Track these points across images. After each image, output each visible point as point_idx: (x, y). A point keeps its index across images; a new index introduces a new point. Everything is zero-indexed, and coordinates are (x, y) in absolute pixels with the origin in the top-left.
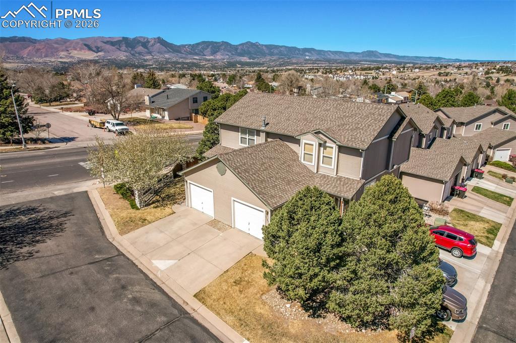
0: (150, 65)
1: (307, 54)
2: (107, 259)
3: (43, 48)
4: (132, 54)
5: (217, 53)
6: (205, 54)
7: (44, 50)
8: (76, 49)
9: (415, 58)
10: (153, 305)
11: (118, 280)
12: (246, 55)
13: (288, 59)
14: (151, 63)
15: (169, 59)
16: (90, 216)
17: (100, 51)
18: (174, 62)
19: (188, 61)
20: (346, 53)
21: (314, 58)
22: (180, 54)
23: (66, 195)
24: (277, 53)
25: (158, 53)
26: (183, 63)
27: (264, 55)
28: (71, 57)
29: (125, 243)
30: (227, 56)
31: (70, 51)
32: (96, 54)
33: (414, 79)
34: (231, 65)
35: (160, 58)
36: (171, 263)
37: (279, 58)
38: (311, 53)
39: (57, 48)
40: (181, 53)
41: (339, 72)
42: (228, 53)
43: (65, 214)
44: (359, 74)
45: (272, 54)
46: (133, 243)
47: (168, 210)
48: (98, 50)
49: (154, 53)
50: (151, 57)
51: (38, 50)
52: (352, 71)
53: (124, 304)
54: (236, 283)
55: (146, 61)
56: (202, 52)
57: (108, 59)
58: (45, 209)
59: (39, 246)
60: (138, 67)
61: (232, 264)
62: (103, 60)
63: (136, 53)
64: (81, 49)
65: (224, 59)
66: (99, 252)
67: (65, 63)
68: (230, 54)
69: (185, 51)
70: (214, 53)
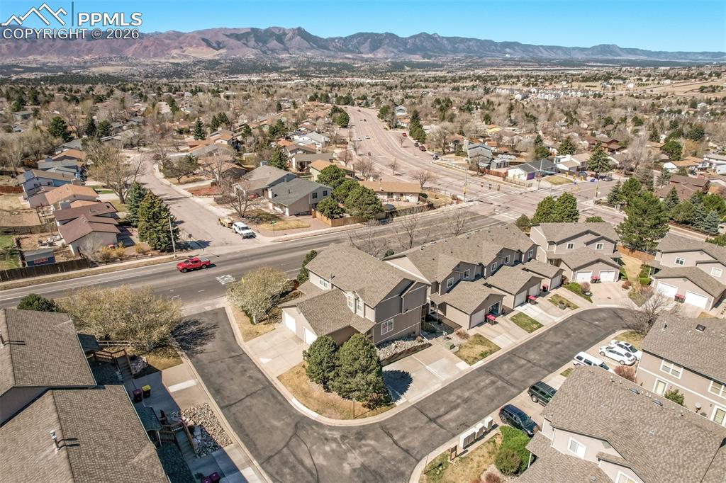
0: (286, 68)
1: (508, 50)
2: (238, 356)
3: (152, 45)
4: (262, 51)
5: (379, 50)
6: (362, 50)
7: (153, 47)
8: (191, 46)
9: (677, 55)
10: (258, 380)
11: (243, 367)
12: (419, 53)
13: (480, 58)
14: (288, 65)
15: (312, 58)
16: (227, 327)
17: (222, 48)
18: (318, 63)
19: (338, 61)
20: (566, 48)
21: (517, 56)
22: (326, 52)
23: (213, 310)
24: (464, 49)
25: (298, 49)
26: (331, 65)
27: (444, 51)
28: (186, 56)
29: (246, 346)
30: (393, 54)
31: (184, 49)
32: (216, 52)
33: (658, 98)
34: (397, 67)
35: (301, 56)
36: (268, 360)
37: (466, 57)
38: (514, 49)
39: (169, 45)
40: (329, 50)
41: (547, 83)
42: (394, 50)
43: (214, 326)
44: (576, 88)
45: (455, 51)
46: (251, 347)
47: (271, 327)
48: (219, 46)
49: (293, 50)
50: (289, 55)
51: (146, 47)
52: (568, 82)
53: (245, 378)
54: (297, 373)
55: (280, 61)
56: (358, 49)
57: (231, 59)
58: (203, 322)
59: (204, 347)
60: (270, 70)
61: (298, 363)
62: (225, 60)
63: (269, 50)
64: (198, 45)
65: (387, 59)
66: (233, 351)
67: (178, 64)
68: (396, 51)
69: (334, 47)
70: (374, 49)
